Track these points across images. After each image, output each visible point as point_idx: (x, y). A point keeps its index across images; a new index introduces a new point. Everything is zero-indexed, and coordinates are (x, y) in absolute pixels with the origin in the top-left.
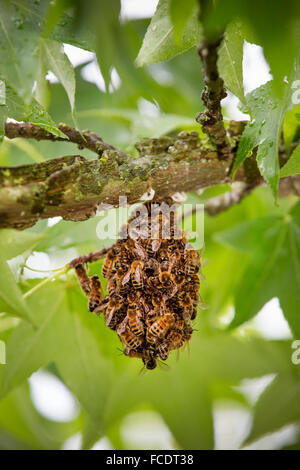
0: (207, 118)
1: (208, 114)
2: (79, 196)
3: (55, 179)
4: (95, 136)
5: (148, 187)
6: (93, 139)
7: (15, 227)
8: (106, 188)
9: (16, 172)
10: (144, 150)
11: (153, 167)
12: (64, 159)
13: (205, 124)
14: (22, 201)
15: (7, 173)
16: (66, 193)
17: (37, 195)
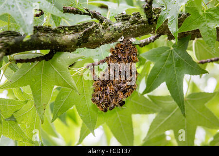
0: (146, 7)
1: (147, 6)
2: (95, 39)
3: (86, 31)
4: (98, 13)
5: (121, 36)
6: (97, 14)
7: (69, 51)
8: (105, 35)
9: (70, 28)
10: (119, 20)
11: (123, 27)
12: (88, 23)
13: (145, 9)
14: (73, 41)
15: (67, 29)
16: (90, 37)
17: (79, 38)
